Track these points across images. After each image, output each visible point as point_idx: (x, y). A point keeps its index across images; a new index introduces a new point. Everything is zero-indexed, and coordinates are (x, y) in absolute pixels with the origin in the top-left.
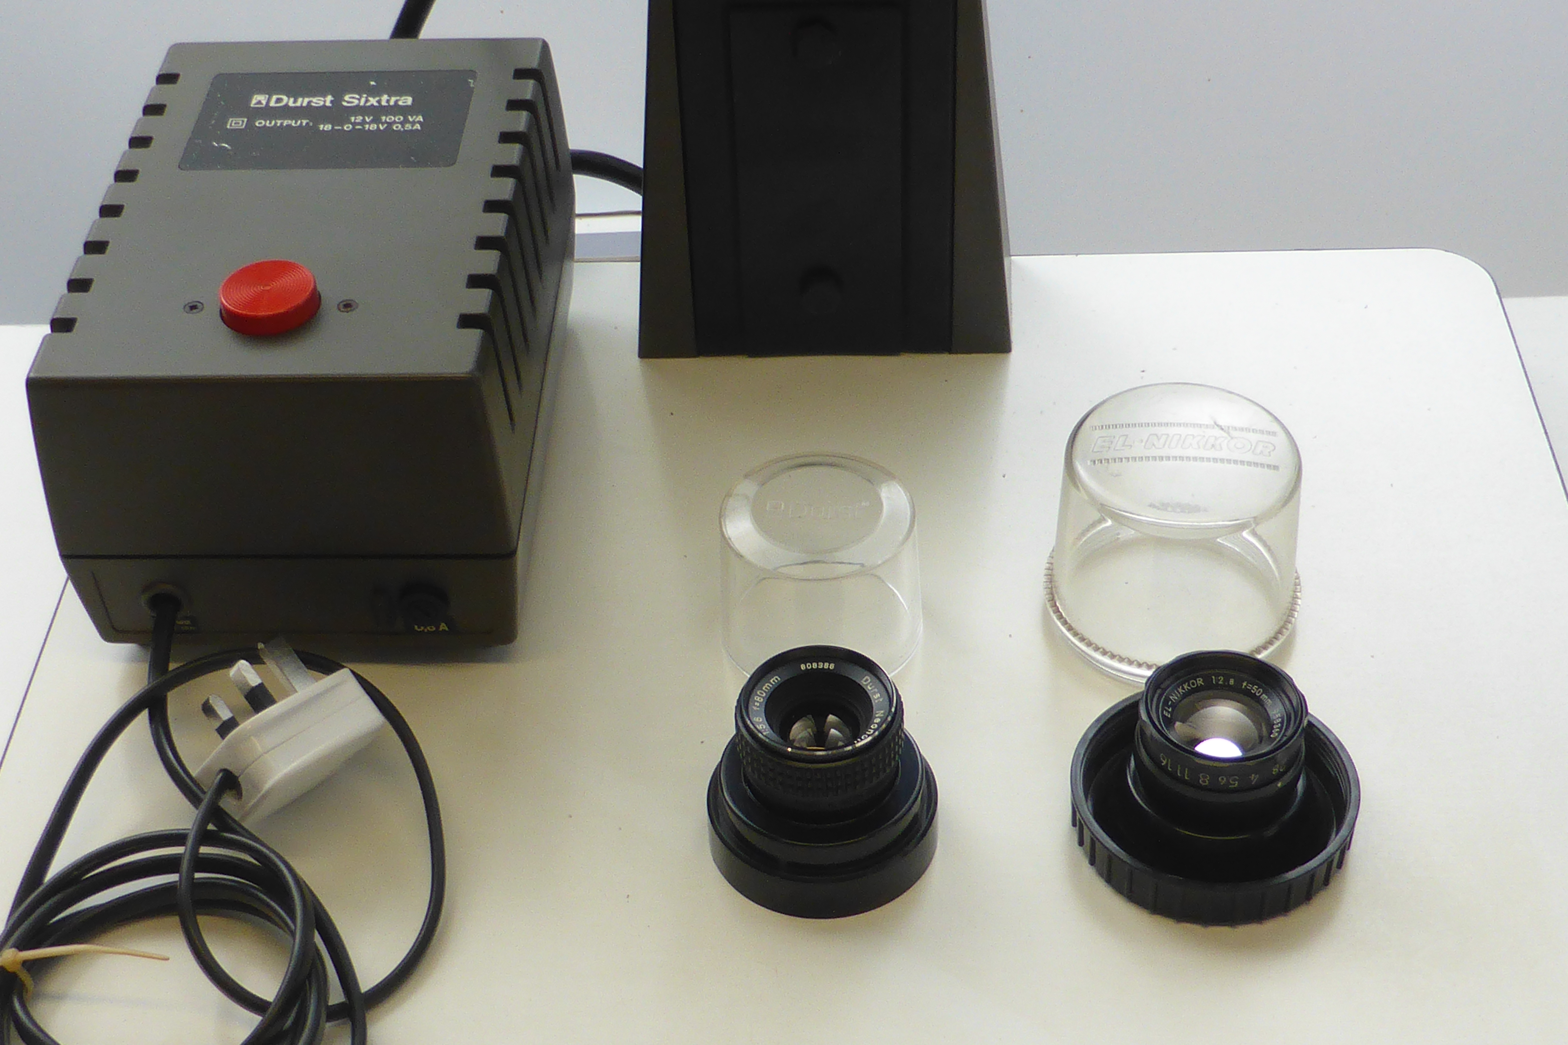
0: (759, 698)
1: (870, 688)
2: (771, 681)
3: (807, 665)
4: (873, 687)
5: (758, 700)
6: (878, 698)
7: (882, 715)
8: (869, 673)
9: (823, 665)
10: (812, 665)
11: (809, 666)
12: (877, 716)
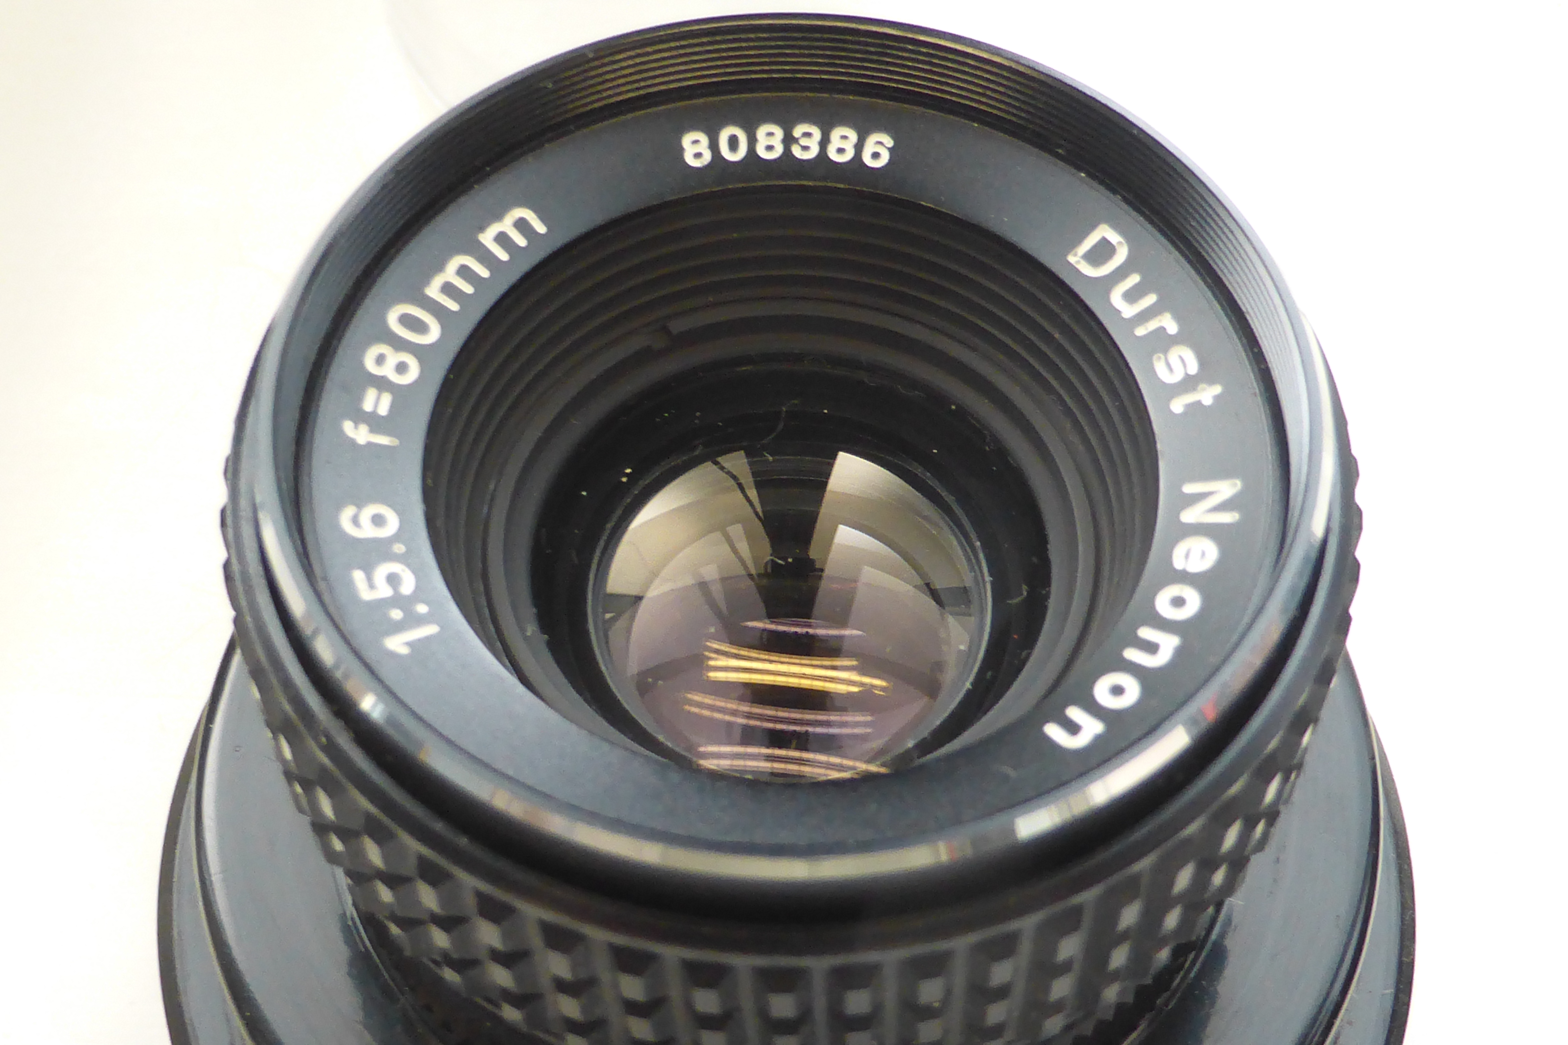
0: (393, 358)
1: (1129, 311)
2: (487, 238)
3: (724, 136)
4: (1150, 299)
5: (388, 371)
6: (1189, 383)
7: (1228, 518)
8: (1115, 204)
9: (824, 143)
10: (752, 141)
11: (733, 143)
12: (1189, 516)
